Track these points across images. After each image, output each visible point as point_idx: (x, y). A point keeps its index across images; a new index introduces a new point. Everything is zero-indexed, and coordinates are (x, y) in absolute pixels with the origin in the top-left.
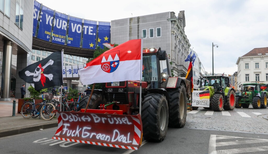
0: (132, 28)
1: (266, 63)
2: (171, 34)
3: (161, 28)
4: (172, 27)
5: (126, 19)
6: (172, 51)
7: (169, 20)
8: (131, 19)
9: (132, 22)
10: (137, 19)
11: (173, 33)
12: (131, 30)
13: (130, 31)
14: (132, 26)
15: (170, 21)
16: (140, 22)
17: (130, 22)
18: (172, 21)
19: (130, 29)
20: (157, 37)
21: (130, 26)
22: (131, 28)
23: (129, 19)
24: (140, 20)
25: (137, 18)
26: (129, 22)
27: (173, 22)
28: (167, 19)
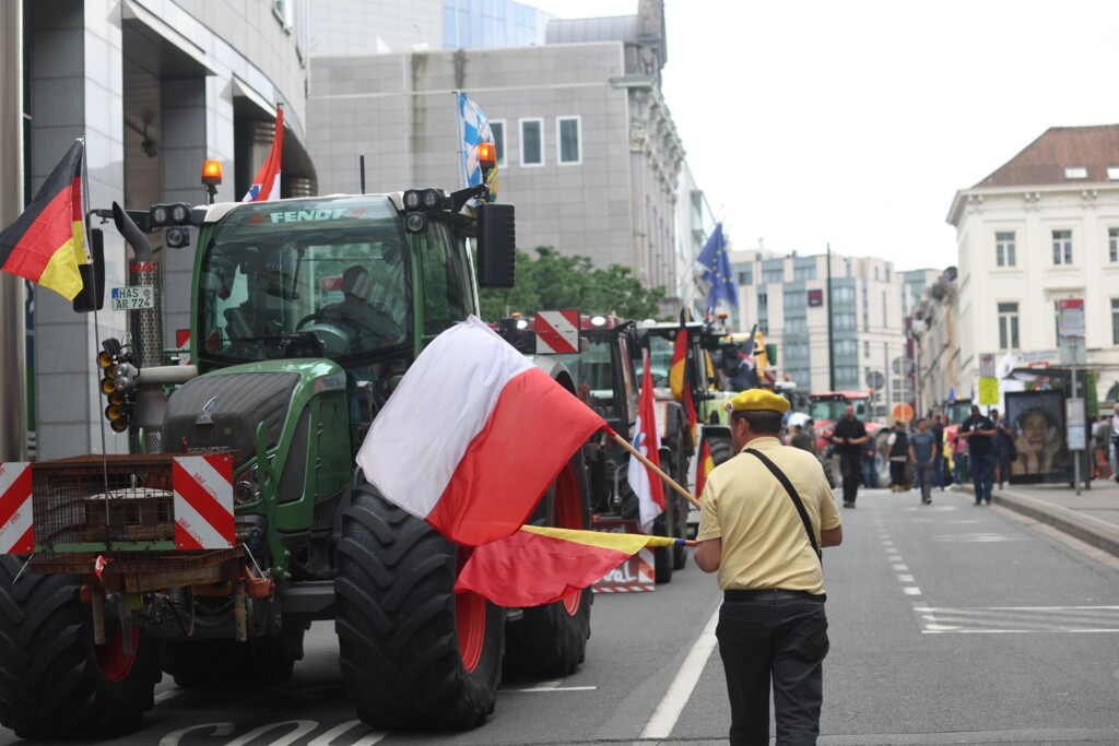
0: (424, 110)
1: (1113, 233)
2: (632, 152)
3: (578, 118)
4: (633, 120)
5: (390, 62)
6: (635, 234)
7: (620, 84)
8: (418, 60)
9: (428, 76)
10: (455, 62)
11: (636, 148)
12: (419, 120)
13: (415, 125)
14: (423, 96)
15: (626, 91)
16: (467, 81)
17: (415, 79)
18: (632, 90)
19: (415, 110)
20: (560, 163)
21: (415, 97)
22: (419, 105)
23: (410, 60)
24: (469, 69)
25: (451, 58)
26: (410, 74)
27: (638, 95)
28: (611, 81)
